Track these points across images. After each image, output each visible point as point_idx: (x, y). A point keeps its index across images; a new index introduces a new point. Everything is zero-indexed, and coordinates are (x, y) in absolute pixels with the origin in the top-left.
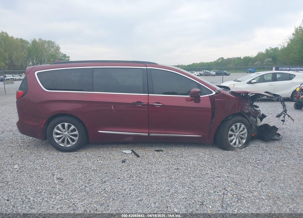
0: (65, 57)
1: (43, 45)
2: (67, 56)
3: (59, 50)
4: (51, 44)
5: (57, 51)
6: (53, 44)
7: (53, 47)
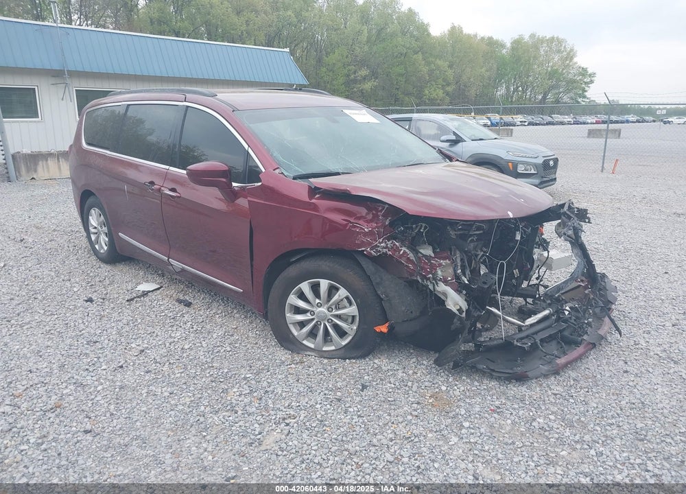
0: (583, 75)
1: (538, 49)
2: (590, 71)
3: (572, 58)
4: (555, 44)
5: (567, 60)
6: (561, 46)
7: (559, 51)
